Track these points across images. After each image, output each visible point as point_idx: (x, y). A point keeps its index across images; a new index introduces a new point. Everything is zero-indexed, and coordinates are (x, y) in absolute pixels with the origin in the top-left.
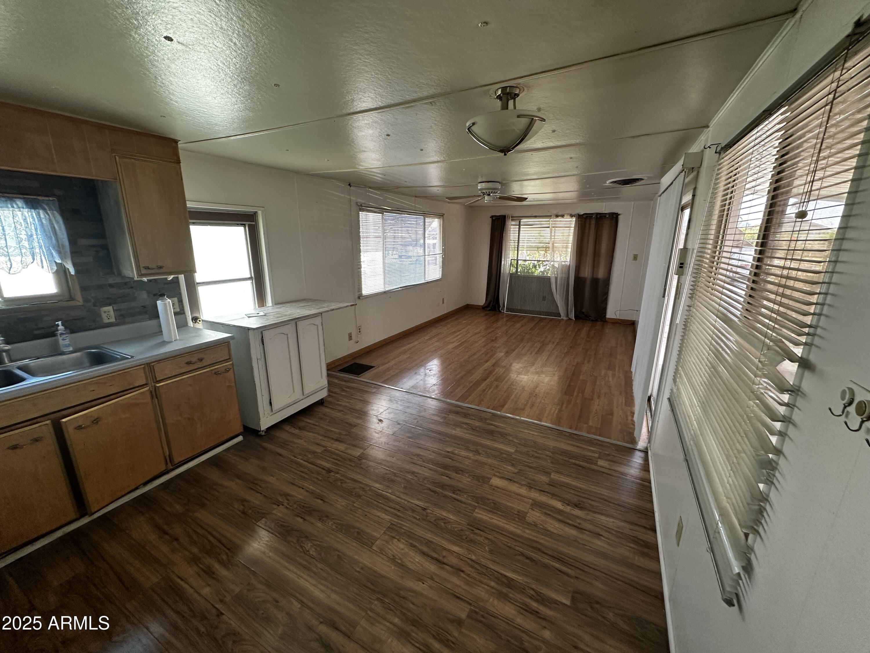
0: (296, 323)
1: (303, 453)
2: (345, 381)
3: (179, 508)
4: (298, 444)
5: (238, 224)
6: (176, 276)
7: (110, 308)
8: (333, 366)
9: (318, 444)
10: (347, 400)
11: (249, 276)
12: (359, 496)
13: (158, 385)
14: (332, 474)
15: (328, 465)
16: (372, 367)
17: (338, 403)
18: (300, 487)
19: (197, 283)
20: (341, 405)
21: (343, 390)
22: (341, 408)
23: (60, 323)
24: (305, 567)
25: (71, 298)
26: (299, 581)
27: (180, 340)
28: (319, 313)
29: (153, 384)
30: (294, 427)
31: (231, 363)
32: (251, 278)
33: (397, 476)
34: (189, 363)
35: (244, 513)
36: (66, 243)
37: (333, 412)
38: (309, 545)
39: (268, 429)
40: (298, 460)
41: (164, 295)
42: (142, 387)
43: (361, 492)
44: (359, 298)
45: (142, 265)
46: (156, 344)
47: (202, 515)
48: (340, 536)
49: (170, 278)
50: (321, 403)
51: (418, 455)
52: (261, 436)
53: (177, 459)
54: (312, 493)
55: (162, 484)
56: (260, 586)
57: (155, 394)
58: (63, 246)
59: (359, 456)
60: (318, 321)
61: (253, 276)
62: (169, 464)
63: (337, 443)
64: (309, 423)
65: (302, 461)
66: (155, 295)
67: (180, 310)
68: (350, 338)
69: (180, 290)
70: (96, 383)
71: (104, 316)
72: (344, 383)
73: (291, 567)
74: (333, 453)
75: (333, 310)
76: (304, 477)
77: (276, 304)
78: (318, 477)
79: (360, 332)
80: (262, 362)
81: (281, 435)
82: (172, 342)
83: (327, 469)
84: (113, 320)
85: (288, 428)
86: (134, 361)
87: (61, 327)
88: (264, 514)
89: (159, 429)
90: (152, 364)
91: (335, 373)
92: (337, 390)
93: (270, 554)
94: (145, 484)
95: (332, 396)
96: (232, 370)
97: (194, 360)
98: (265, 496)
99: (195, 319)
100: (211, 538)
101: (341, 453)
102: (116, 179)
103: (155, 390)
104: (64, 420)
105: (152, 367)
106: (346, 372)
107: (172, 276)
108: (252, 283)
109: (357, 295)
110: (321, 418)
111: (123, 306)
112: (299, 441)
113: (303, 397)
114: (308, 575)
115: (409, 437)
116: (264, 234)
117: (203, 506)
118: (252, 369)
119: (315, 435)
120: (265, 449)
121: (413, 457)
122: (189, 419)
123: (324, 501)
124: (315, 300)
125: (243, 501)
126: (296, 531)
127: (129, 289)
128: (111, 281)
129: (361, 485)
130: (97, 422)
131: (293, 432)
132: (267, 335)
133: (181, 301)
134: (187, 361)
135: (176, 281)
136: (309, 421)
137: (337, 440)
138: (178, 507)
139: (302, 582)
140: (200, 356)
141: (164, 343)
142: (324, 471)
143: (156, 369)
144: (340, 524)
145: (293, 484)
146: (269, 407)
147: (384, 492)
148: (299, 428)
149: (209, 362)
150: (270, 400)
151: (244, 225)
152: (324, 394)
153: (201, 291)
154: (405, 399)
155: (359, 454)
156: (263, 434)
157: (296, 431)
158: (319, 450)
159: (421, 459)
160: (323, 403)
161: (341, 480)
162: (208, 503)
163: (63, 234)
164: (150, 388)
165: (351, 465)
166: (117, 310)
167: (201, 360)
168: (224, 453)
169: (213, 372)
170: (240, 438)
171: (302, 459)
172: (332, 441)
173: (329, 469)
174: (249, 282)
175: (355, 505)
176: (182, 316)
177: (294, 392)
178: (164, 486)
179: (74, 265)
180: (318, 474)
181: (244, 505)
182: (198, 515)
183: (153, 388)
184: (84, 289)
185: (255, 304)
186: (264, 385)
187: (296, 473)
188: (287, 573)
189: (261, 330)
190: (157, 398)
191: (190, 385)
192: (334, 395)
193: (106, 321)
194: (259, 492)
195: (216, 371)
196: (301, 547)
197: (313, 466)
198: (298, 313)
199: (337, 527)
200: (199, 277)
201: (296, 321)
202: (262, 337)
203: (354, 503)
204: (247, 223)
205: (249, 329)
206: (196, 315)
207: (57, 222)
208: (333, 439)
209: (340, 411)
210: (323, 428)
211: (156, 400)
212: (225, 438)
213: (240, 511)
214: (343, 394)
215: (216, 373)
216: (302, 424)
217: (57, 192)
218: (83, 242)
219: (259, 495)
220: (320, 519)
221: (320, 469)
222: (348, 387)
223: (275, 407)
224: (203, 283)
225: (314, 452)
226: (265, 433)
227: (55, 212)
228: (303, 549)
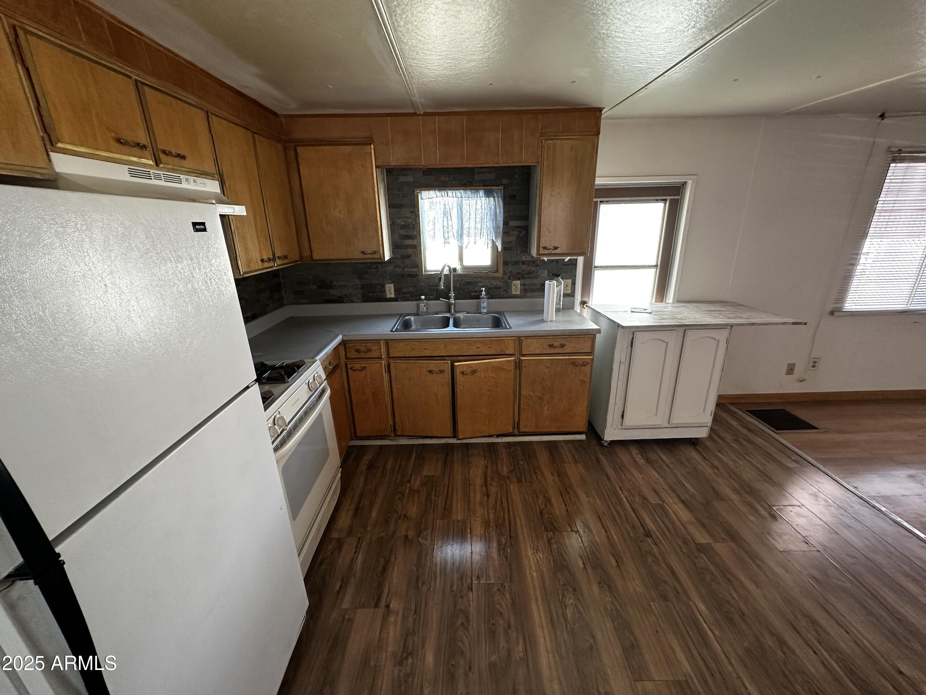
0: (685, 331)
1: (632, 491)
2: (749, 430)
3: (505, 471)
4: (634, 477)
5: (657, 200)
6: (575, 258)
7: (518, 282)
8: (743, 401)
9: (656, 493)
10: (734, 458)
11: (654, 264)
12: (665, 598)
13: (522, 358)
14: (649, 540)
15: (651, 525)
16: (814, 428)
17: (719, 454)
18: (604, 527)
19: (595, 267)
20: (720, 460)
21: (736, 441)
22: (717, 464)
23: (484, 289)
24: (552, 621)
25: (497, 271)
26: (538, 628)
27: (555, 321)
28: (726, 325)
29: (519, 356)
30: (642, 455)
31: (591, 357)
32: (657, 266)
33: (744, 620)
34: (551, 346)
35: (541, 512)
36: (501, 226)
37: (703, 463)
38: (571, 601)
39: (613, 443)
40: (622, 495)
41: (559, 276)
42: (510, 356)
43: (671, 595)
44: (832, 313)
45: (542, 245)
46: (536, 321)
47: (514, 487)
48: (608, 625)
49: (567, 259)
50: (693, 442)
51: (814, 622)
52: (603, 446)
53: (522, 429)
54: (612, 545)
55: (509, 442)
56: (508, 596)
57: (518, 365)
58: (499, 227)
59: (700, 544)
60: (723, 335)
61: (659, 264)
62: (516, 430)
63: (681, 505)
64: (662, 459)
65: (625, 499)
66: (553, 275)
67: (572, 293)
68: (791, 370)
69: (576, 272)
70: (481, 343)
71: (513, 288)
72: (745, 431)
73: (541, 608)
74: (667, 515)
75: (754, 324)
76: (615, 520)
77: (678, 302)
78: (630, 532)
79: (814, 366)
80: (624, 368)
81: (623, 455)
82: (547, 322)
83: (646, 529)
84: (518, 293)
85: (635, 452)
86: (511, 332)
87: (484, 293)
88: (555, 528)
89: (515, 397)
90: (522, 338)
91: (740, 413)
92: (728, 437)
93: (535, 574)
94: (498, 436)
95: (715, 441)
96: (590, 364)
97: (556, 344)
98: (567, 510)
99: (583, 303)
100: (506, 515)
101: (678, 523)
102: (539, 163)
103: (519, 362)
104: (456, 364)
105: (521, 341)
106: (758, 417)
107: (569, 258)
108: (656, 272)
109: (830, 307)
110: (681, 463)
111: (528, 281)
112: (636, 473)
113: (665, 424)
114: (550, 634)
115: (814, 578)
116: (688, 211)
117: (520, 481)
118: (611, 370)
119: (660, 479)
120: (598, 461)
121: (799, 616)
122: (539, 398)
123: (618, 566)
124: (740, 305)
125: (548, 500)
126: (570, 572)
127: (535, 266)
128: (524, 259)
129: (677, 585)
130: (473, 373)
131: (638, 460)
132: (639, 337)
133: (574, 284)
134: (549, 344)
135: (574, 263)
136: (664, 458)
137: (683, 502)
138: (505, 469)
139: (539, 632)
140: (563, 342)
141: (543, 321)
142: (642, 530)
143: (523, 344)
144: (617, 610)
145: (600, 519)
146: (620, 419)
147: (704, 625)
148: (647, 459)
149: (569, 350)
150: (624, 412)
151: (665, 200)
152: (702, 433)
153: (598, 275)
154: (850, 510)
155: (703, 541)
156: (606, 444)
157: (641, 461)
158: (653, 499)
159: (817, 632)
160: (697, 444)
161: (655, 557)
162: (524, 482)
163: (501, 217)
164: (515, 359)
165: (681, 549)
166: (522, 285)
167: (562, 346)
168: (563, 444)
169: (571, 361)
170: (583, 437)
171: (626, 498)
172: (676, 500)
173: (649, 531)
174: (653, 271)
175: (652, 604)
176: (572, 298)
177: (656, 414)
178: (509, 445)
179: (503, 243)
180: (633, 527)
181: (546, 506)
182: (512, 486)
183: (519, 359)
184: (506, 263)
185: (652, 297)
186: (621, 394)
187: (610, 508)
188: (534, 609)
189: (634, 330)
190: (519, 369)
191: (548, 367)
192: (720, 441)
193: (514, 292)
194: (565, 503)
195: (573, 361)
196: (563, 595)
197: (633, 514)
198: (695, 318)
199: (611, 610)
200: (598, 262)
201: (685, 328)
202: (633, 339)
203: (653, 601)
204: (669, 198)
205: (619, 325)
206: (585, 299)
207: (499, 208)
208: (679, 497)
209: (713, 467)
210: (675, 475)
211: (518, 370)
212: (566, 430)
213: (539, 508)
214: (735, 445)
215: (574, 363)
216: (653, 456)
217: (505, 181)
218: (513, 223)
219: (564, 506)
220: (599, 583)
221: (639, 524)
222: (749, 441)
223: (628, 422)
224: (601, 267)
225: (645, 498)
226: (609, 444)
227: (500, 199)
228: (562, 599)
